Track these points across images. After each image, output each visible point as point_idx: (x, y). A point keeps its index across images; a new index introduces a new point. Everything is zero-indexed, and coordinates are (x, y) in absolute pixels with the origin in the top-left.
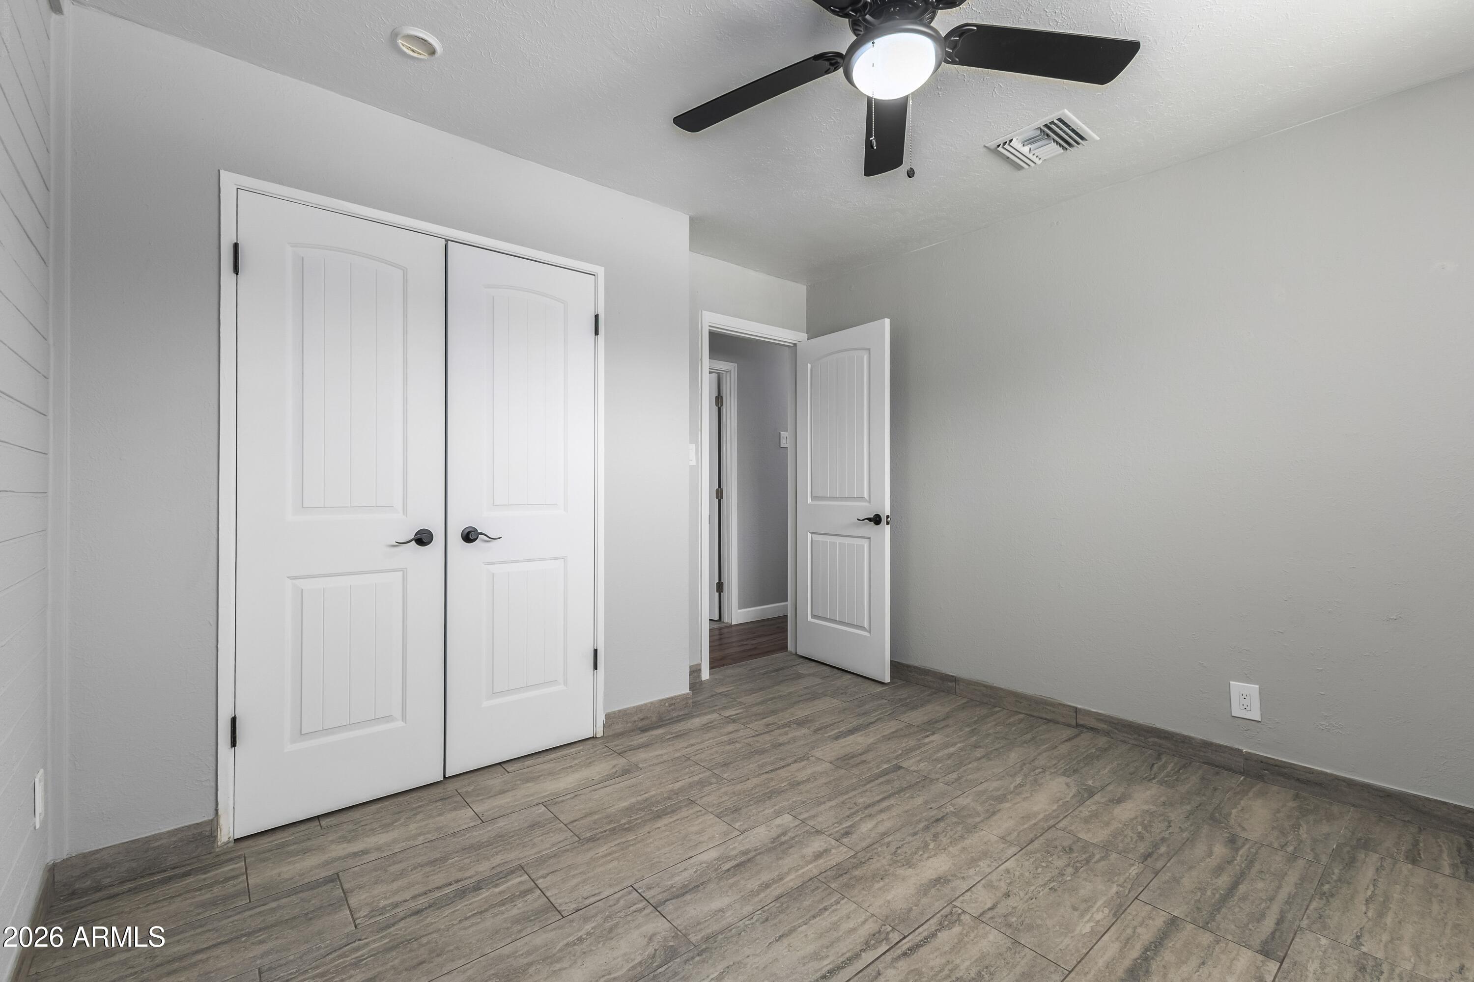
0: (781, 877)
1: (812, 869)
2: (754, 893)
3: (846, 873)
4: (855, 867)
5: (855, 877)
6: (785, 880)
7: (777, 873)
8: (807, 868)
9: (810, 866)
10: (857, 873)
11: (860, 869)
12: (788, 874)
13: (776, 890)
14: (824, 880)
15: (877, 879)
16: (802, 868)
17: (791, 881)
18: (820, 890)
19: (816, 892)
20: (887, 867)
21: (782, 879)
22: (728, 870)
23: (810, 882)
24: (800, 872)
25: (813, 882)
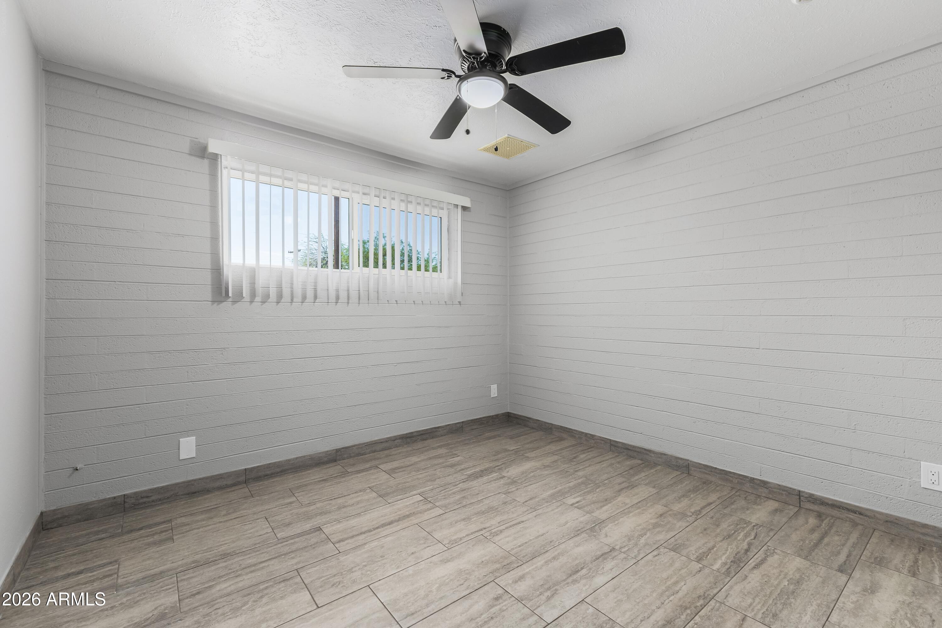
0: (547, 564)
1: (526, 568)
2: (562, 554)
3: (505, 565)
4: (497, 570)
5: (499, 563)
6: (543, 561)
7: (550, 566)
8: (530, 569)
9: (527, 570)
10: (498, 566)
11: (495, 568)
12: (543, 566)
13: (549, 555)
14: (520, 561)
15: (486, 561)
16: (533, 569)
17: (540, 561)
18: (522, 556)
19: (525, 554)
20: (477, 569)
21: (546, 562)
22: (582, 569)
23: (528, 560)
24: (534, 567)
25: (526, 560)
